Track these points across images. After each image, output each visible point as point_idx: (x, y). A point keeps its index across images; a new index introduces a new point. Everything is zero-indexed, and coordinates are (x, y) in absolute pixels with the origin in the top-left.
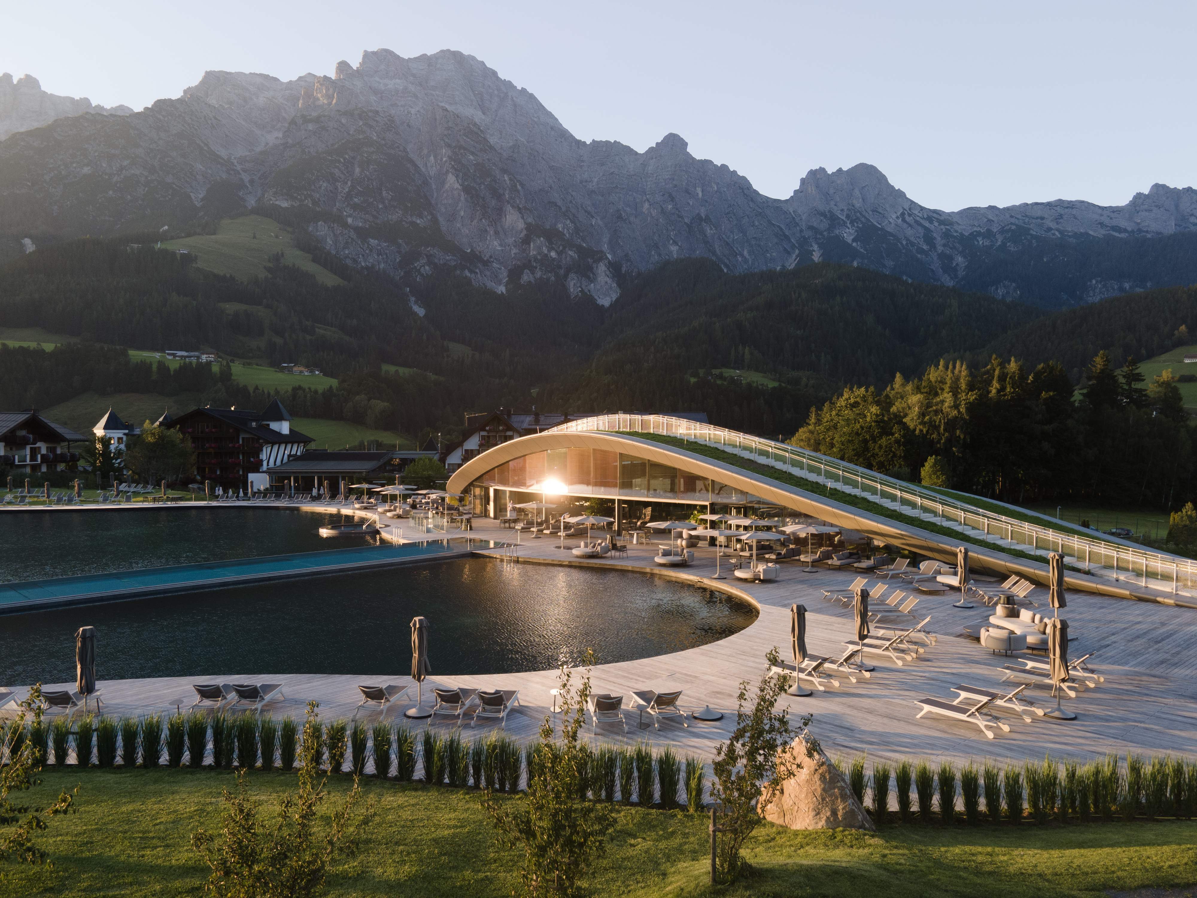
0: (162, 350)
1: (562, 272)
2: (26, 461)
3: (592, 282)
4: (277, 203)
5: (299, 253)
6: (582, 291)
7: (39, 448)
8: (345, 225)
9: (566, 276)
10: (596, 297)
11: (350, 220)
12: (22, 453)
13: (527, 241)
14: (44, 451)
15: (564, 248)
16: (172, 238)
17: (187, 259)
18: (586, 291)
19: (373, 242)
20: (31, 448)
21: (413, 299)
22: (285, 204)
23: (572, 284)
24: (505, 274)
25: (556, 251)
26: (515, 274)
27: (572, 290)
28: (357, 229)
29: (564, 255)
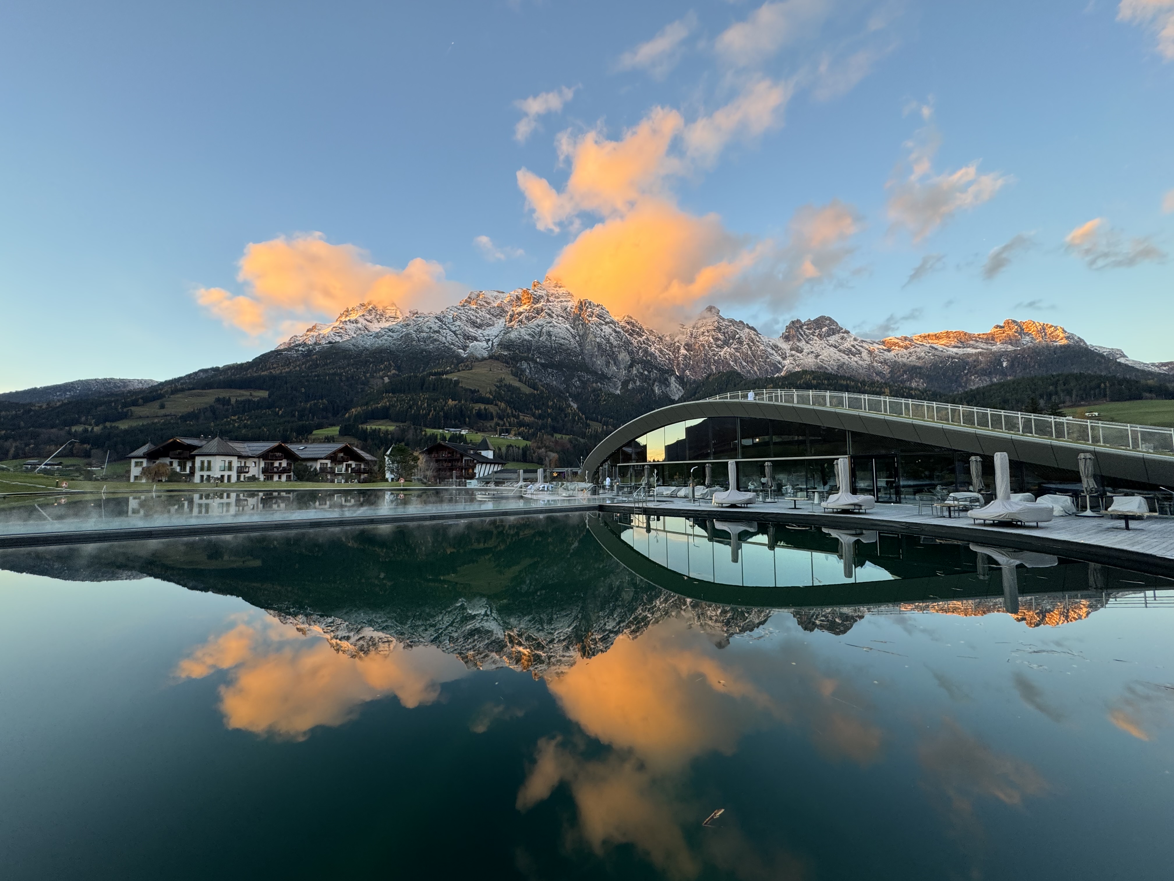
0: (443, 429)
1: (651, 382)
2: (341, 471)
3: (668, 387)
4: (502, 353)
5: (512, 377)
6: (662, 392)
7: (351, 464)
8: (536, 362)
9: (653, 385)
10: (670, 395)
11: (538, 360)
12: (341, 466)
13: (631, 366)
14: (353, 466)
15: (652, 369)
16: (451, 373)
17: (457, 382)
18: (665, 391)
19: (550, 370)
20: (346, 464)
21: (570, 399)
22: (506, 353)
23: (656, 388)
24: (620, 384)
25: (647, 371)
26: (625, 384)
27: (657, 391)
28: (542, 365)
29: (652, 373)
